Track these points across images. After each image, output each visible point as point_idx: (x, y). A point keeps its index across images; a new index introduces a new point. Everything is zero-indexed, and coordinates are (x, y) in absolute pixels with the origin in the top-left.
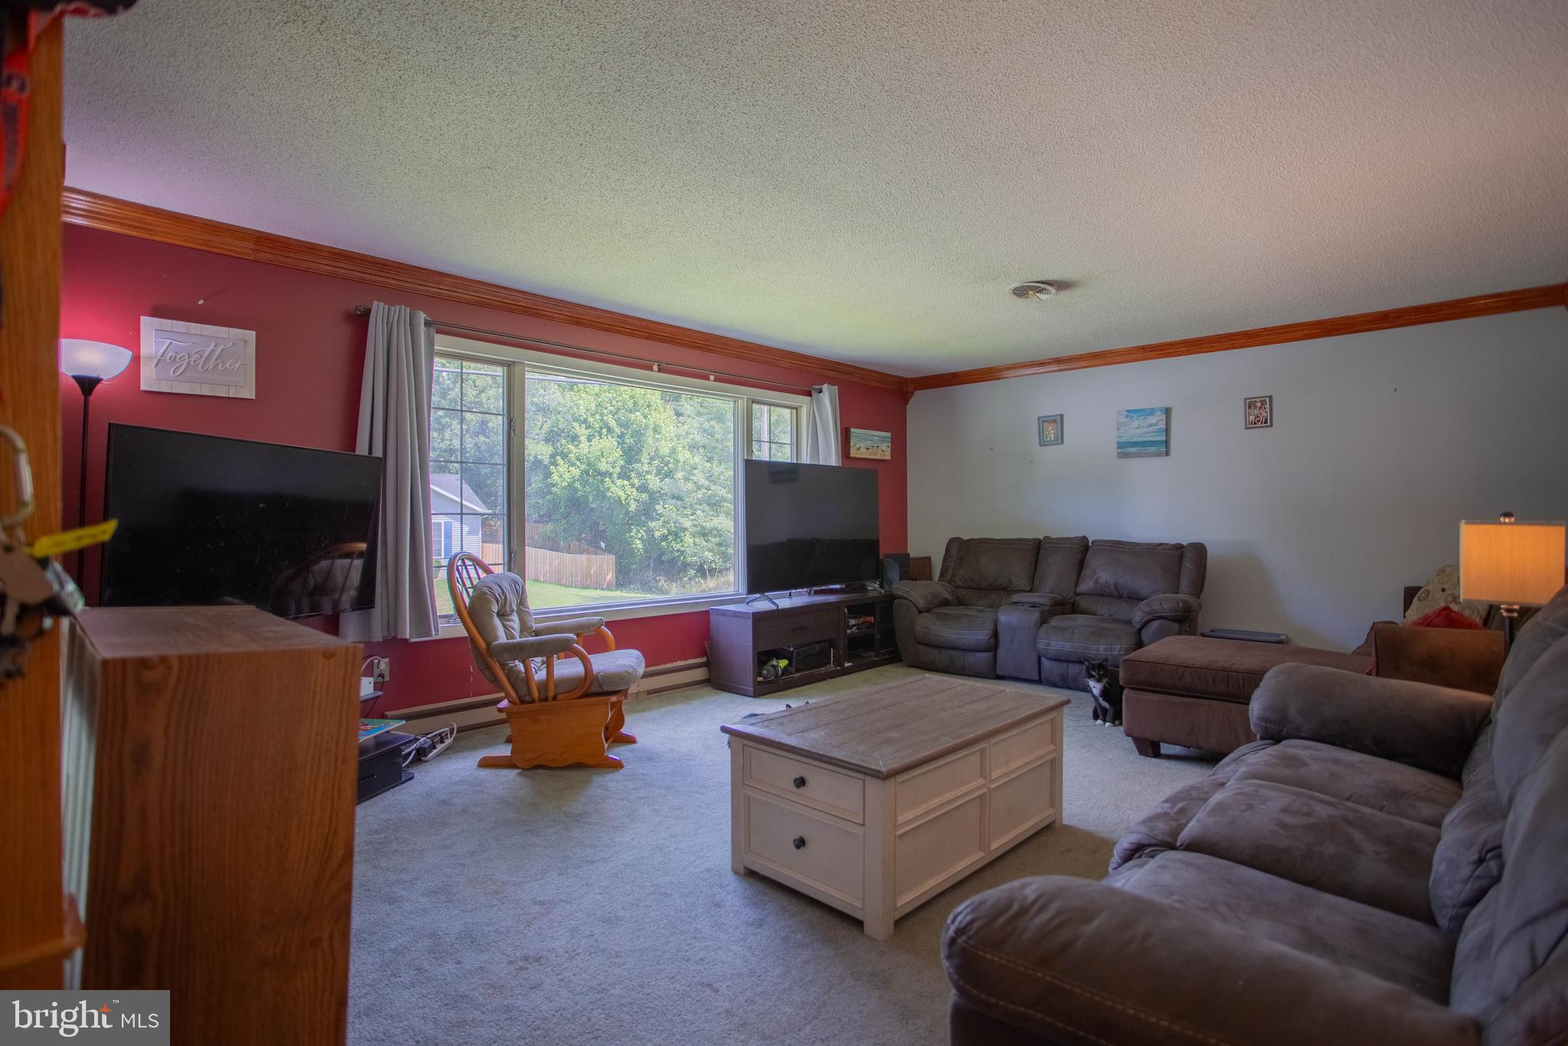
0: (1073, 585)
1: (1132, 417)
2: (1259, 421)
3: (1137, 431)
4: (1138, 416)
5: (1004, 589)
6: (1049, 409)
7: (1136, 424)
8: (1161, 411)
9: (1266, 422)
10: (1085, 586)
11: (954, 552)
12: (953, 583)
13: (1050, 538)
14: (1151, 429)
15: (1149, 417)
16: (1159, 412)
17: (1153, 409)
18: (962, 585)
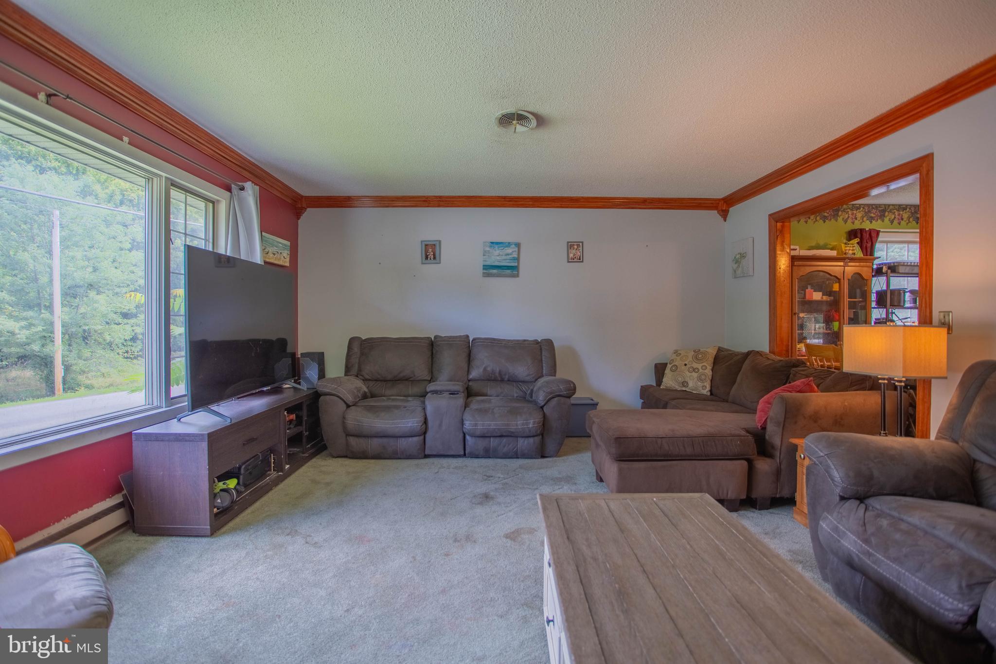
0: (466, 373)
1: (495, 247)
2: (575, 258)
3: (498, 258)
4: (498, 247)
5: (406, 380)
6: (430, 236)
7: (497, 252)
8: (515, 245)
9: (580, 259)
10: (474, 374)
11: (356, 349)
12: (361, 377)
13: (441, 337)
14: (508, 257)
15: (506, 248)
16: (513, 246)
17: (509, 243)
18: (370, 378)
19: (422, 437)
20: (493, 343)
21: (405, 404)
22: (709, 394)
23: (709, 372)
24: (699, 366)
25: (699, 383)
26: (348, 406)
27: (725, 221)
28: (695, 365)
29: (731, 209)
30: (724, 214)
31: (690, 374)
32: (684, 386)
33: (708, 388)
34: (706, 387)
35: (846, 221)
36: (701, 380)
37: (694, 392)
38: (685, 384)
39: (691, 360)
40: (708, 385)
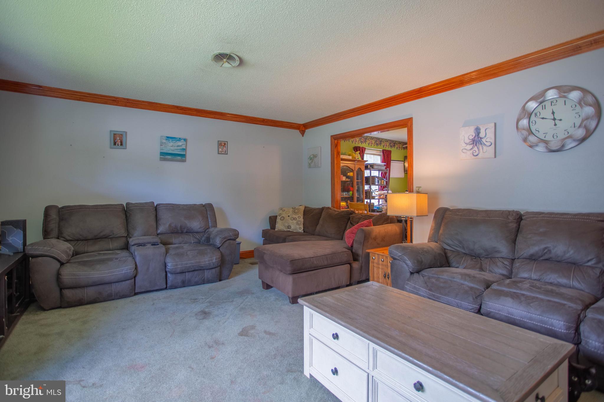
0: (156, 229)
1: (169, 140)
2: (223, 151)
3: (172, 148)
4: (172, 141)
5: (106, 238)
6: (119, 128)
7: (171, 144)
8: (184, 140)
9: (225, 152)
10: (161, 229)
12: (62, 239)
13: (132, 204)
14: (179, 148)
15: (178, 142)
16: (183, 141)
17: (180, 138)
18: (71, 239)
19: (133, 280)
20: (173, 208)
21: (116, 256)
22: (303, 231)
23: (302, 219)
24: (297, 216)
25: (298, 226)
26: (62, 264)
27: (303, 136)
28: (294, 216)
29: (307, 131)
30: (303, 133)
31: (292, 221)
32: (288, 228)
33: (302, 229)
34: (301, 228)
35: (352, 142)
36: (298, 224)
37: (294, 231)
38: (289, 227)
39: (292, 213)
40: (302, 226)
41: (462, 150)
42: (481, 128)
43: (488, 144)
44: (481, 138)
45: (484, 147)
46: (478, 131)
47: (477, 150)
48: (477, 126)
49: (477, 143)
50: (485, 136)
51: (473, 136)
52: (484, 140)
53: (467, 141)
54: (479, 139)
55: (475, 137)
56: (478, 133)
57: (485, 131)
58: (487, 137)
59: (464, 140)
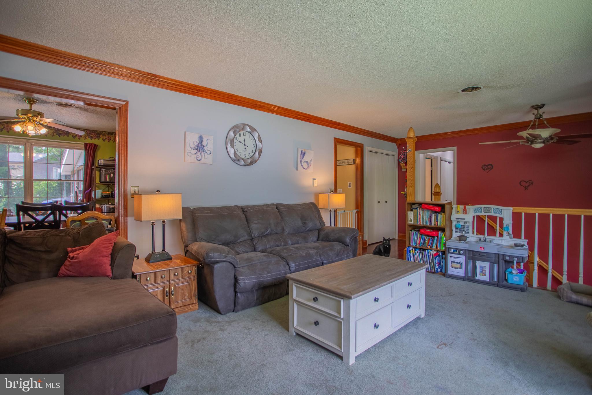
41: (188, 153)
42: (204, 137)
43: (209, 152)
44: (203, 146)
45: (206, 154)
46: (201, 138)
47: (200, 156)
48: (201, 135)
49: (201, 150)
50: (207, 145)
51: (197, 142)
52: (205, 148)
53: (193, 146)
54: (202, 146)
55: (199, 144)
56: (201, 141)
57: (207, 141)
58: (208, 146)
59: (190, 144)
